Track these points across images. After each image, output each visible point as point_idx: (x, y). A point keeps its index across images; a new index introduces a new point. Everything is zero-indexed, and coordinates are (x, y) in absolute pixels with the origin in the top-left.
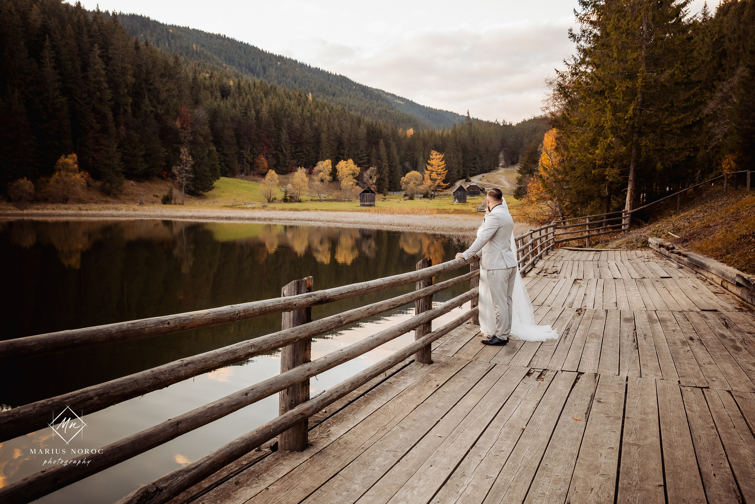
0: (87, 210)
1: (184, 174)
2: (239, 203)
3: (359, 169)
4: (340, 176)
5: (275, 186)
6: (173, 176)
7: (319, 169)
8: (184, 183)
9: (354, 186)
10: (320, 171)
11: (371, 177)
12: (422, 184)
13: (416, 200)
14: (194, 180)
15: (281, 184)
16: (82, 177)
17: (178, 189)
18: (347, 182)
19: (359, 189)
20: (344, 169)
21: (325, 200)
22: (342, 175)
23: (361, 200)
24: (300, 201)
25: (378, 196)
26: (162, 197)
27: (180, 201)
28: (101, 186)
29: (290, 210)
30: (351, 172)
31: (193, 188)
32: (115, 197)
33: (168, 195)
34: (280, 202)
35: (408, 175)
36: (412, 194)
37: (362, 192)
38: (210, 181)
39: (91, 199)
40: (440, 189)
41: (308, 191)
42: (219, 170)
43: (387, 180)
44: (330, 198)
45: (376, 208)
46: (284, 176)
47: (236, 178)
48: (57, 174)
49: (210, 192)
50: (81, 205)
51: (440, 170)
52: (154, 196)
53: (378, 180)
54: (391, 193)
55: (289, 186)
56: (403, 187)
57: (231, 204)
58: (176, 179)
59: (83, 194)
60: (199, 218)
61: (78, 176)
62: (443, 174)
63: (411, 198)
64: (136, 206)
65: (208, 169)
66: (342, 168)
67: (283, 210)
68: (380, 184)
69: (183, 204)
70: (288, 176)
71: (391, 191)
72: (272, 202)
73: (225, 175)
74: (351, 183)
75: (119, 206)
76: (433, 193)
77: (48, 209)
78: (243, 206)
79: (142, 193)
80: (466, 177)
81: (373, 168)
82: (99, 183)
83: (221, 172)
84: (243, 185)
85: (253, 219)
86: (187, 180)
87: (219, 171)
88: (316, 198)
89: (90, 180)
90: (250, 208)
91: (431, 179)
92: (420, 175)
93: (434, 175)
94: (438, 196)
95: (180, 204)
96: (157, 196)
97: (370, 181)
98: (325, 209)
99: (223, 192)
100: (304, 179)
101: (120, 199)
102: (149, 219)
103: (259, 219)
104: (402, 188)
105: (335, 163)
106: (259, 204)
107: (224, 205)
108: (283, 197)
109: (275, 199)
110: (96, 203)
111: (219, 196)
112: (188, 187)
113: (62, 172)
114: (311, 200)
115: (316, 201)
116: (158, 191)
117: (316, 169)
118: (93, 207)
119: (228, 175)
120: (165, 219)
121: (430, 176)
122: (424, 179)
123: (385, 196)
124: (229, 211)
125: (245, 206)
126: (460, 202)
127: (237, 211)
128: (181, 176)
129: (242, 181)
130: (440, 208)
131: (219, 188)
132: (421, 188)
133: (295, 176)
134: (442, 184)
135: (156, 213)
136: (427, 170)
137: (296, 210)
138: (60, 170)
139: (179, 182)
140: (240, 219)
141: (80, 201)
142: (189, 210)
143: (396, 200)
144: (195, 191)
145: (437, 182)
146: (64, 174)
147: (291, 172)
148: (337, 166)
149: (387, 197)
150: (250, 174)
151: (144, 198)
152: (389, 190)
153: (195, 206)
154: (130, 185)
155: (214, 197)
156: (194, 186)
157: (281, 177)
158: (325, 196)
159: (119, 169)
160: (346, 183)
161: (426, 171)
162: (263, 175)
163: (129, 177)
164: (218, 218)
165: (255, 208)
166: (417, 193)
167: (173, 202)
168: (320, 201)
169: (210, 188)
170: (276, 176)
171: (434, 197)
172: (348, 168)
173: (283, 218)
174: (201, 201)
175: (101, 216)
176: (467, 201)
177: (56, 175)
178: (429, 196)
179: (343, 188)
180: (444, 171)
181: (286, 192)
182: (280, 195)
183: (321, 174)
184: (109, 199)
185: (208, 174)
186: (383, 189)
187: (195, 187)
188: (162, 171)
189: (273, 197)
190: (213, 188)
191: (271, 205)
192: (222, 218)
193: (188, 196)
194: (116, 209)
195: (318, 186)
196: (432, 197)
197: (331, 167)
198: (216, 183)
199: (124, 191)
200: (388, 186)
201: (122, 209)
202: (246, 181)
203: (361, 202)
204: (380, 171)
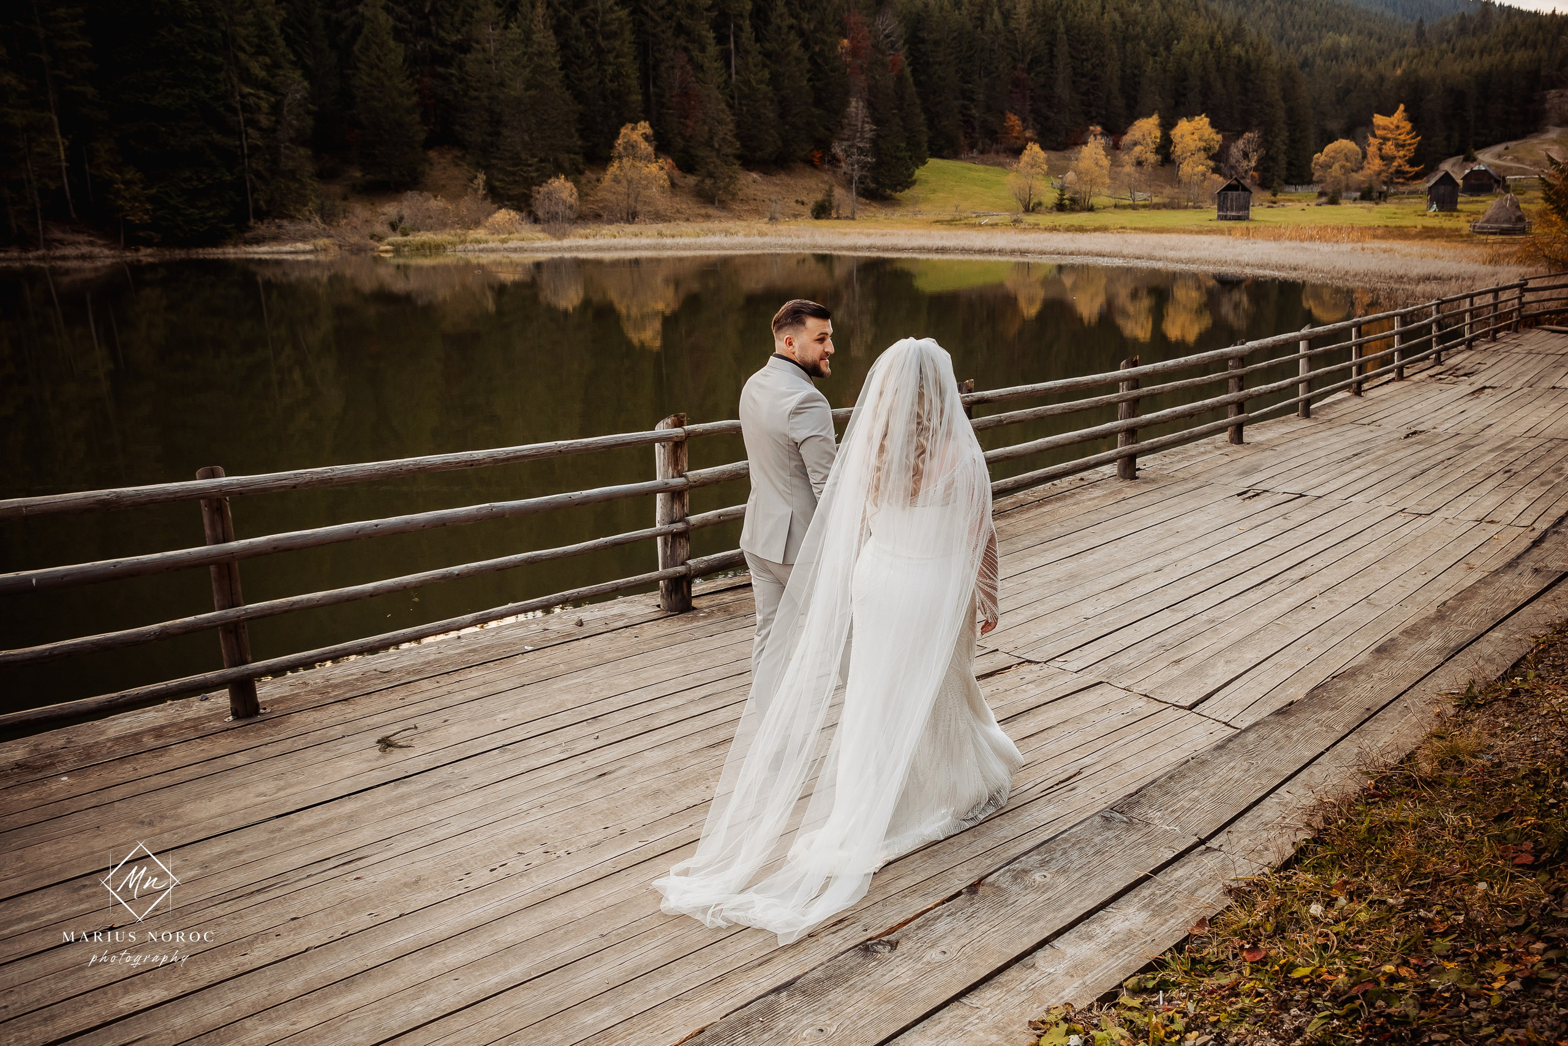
0: (673, 236)
1: (855, 157)
2: (965, 215)
3: (1219, 137)
4: (1179, 153)
5: (1040, 177)
6: (834, 161)
7: (1133, 138)
8: (856, 176)
9: (1209, 174)
10: (1135, 144)
11: (1246, 155)
12: (1362, 168)
13: (1343, 206)
14: (874, 168)
15: (1055, 171)
16: (662, 168)
17: (844, 187)
18: (1193, 167)
19: (1220, 182)
20: (1188, 139)
21: (1144, 206)
22: (1183, 152)
23: (1219, 205)
24: (1091, 209)
25: (1260, 196)
26: (812, 205)
27: (848, 213)
28: (697, 185)
29: (1069, 229)
30: (1202, 144)
31: (873, 186)
32: (723, 206)
33: (824, 201)
34: (1050, 210)
35: (1329, 148)
36: (1334, 192)
37: (1223, 190)
38: (908, 169)
39: (678, 211)
40: (1401, 180)
41: (1109, 187)
42: (926, 145)
43: (1283, 160)
44: (1155, 200)
45: (1251, 225)
46: (1061, 154)
47: (961, 159)
48: (616, 164)
49: (907, 191)
50: (660, 226)
51: (1402, 137)
52: (797, 201)
53: (1260, 161)
54: (1292, 189)
55: (1070, 176)
56: (1317, 175)
57: (948, 218)
58: (841, 167)
59: (663, 202)
60: (886, 249)
61: (654, 168)
62: (1410, 145)
63: (1334, 201)
64: (762, 225)
65: (903, 145)
66: (1182, 136)
67: (1053, 229)
68: (1266, 170)
69: (853, 219)
70: (1067, 153)
71: (1292, 184)
72: (1033, 210)
73: (938, 154)
74: (1201, 168)
75: (730, 225)
76: (1385, 188)
77: (603, 236)
78: (973, 221)
79: (773, 198)
80: (1465, 151)
81: (1251, 135)
82: (692, 180)
83: (930, 149)
84: (975, 174)
85: (990, 251)
86: (862, 168)
87: (925, 148)
88: (1127, 202)
89: (677, 173)
90: (986, 225)
91: (1382, 158)
92: (1357, 148)
93: (1389, 148)
94: (1395, 194)
95: (847, 218)
96: (803, 203)
97: (1245, 163)
98: (1142, 226)
99: (934, 191)
100: (1100, 163)
101: (731, 210)
102: (789, 251)
103: (1001, 252)
104: (1315, 178)
105: (1167, 125)
106: (1006, 217)
107: (936, 218)
108: (1056, 201)
109: (1040, 204)
110: (688, 220)
111: (926, 200)
112: (862, 183)
113: (624, 160)
114: (1116, 206)
115: (1125, 207)
116: (806, 192)
117: (1127, 139)
118: (683, 229)
119: (945, 153)
120: (820, 252)
121: (1380, 149)
122: (1365, 156)
123: (1275, 195)
124: (945, 233)
125: (977, 221)
126: (1441, 208)
127: (960, 232)
128: (849, 160)
129: (973, 166)
130: (1392, 223)
131: (926, 182)
132: (1358, 177)
133: (1082, 154)
134: (1407, 168)
135: (802, 240)
136: (1375, 136)
137: (1081, 229)
138: (620, 157)
139: (845, 173)
140: (964, 251)
141: (658, 217)
142: (866, 231)
143: (1299, 205)
144: (877, 189)
145: (1395, 164)
146: (629, 164)
147: (1076, 144)
148: (1172, 133)
149: (1280, 196)
150: (989, 152)
151: (778, 207)
152: (1288, 182)
153: (877, 221)
154: (751, 182)
155: (916, 201)
156: (875, 180)
157: (1053, 155)
158: (1145, 196)
159: (729, 151)
160: (1189, 169)
161: (1371, 140)
162: (1017, 152)
163: (748, 164)
164: (922, 249)
165: (996, 224)
166: (1348, 188)
167: (834, 215)
168: (1134, 207)
169: (908, 182)
170: (1042, 155)
171: (1386, 197)
172: (1196, 137)
173: (1048, 249)
174: (889, 211)
175: (700, 247)
176: (1459, 207)
177: (614, 169)
178: (1375, 195)
179: (1185, 179)
180: (1412, 138)
181: (1062, 189)
182: (1050, 197)
183: (1138, 149)
184: (711, 211)
185: (903, 154)
186: (1273, 180)
187: (878, 183)
188: (812, 151)
189: (1035, 200)
190: (914, 183)
191: (1031, 219)
192: (929, 250)
193: (863, 200)
194: (727, 233)
195: (1129, 175)
196: (1382, 197)
197: (1158, 134)
198: (919, 173)
199: (740, 193)
200: (1284, 173)
201: (736, 233)
202: (981, 167)
203: (1219, 210)
204: (1266, 142)
